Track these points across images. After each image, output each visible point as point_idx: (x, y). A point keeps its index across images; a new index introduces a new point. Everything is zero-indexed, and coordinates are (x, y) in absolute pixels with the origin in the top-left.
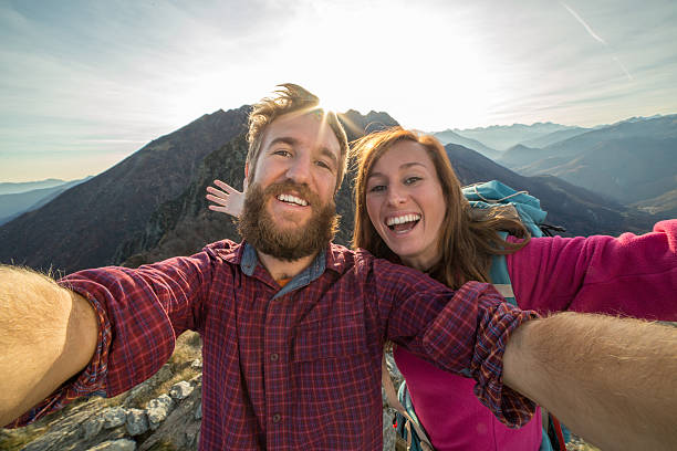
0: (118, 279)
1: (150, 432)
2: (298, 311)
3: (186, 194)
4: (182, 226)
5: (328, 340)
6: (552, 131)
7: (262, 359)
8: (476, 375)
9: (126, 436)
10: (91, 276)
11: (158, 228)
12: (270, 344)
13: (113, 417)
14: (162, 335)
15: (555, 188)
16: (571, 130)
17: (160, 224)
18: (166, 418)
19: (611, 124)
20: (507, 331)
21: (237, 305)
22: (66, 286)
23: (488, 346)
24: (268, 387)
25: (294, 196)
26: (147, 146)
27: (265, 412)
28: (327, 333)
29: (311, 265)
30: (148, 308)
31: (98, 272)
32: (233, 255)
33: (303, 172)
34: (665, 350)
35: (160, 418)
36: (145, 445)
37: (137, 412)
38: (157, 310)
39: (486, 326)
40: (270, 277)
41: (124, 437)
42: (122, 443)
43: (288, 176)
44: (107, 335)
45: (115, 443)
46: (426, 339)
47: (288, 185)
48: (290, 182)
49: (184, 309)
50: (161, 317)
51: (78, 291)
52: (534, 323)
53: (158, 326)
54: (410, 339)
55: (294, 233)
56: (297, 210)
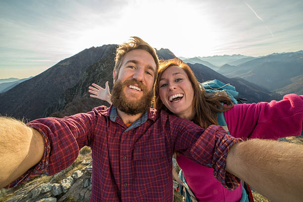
0: (54, 123)
1: (63, 194)
2: (135, 138)
3: (77, 85)
4: (76, 100)
5: (149, 151)
6: (240, 58)
7: (119, 159)
8: (214, 167)
9: (52, 196)
10: (42, 122)
11: (64, 101)
12: (123, 152)
13: (46, 188)
14: (73, 148)
15: (242, 83)
16: (249, 58)
17: (65, 99)
18: (70, 187)
19: (265, 56)
20: (228, 147)
21: (107, 135)
22: (30, 126)
23: (220, 154)
24: (122, 171)
25: (136, 86)
26: (59, 63)
27: (120, 182)
28: (148, 148)
29: (141, 117)
30: (67, 136)
31: (45, 120)
32: (107, 112)
33: (141, 76)
34: (299, 156)
35: (68, 187)
36: (61, 200)
37: (57, 185)
38: (71, 137)
39: (219, 145)
40: (123, 122)
41: (51, 196)
42: (50, 199)
43: (134, 77)
44: (48, 148)
45: (47, 199)
46: (192, 150)
47: (134, 81)
48: (135, 80)
49: (83, 137)
50: (73, 141)
51: (35, 128)
52: (240, 144)
53: (71, 144)
54: (185, 150)
55: (135, 102)
56: (137, 92)
